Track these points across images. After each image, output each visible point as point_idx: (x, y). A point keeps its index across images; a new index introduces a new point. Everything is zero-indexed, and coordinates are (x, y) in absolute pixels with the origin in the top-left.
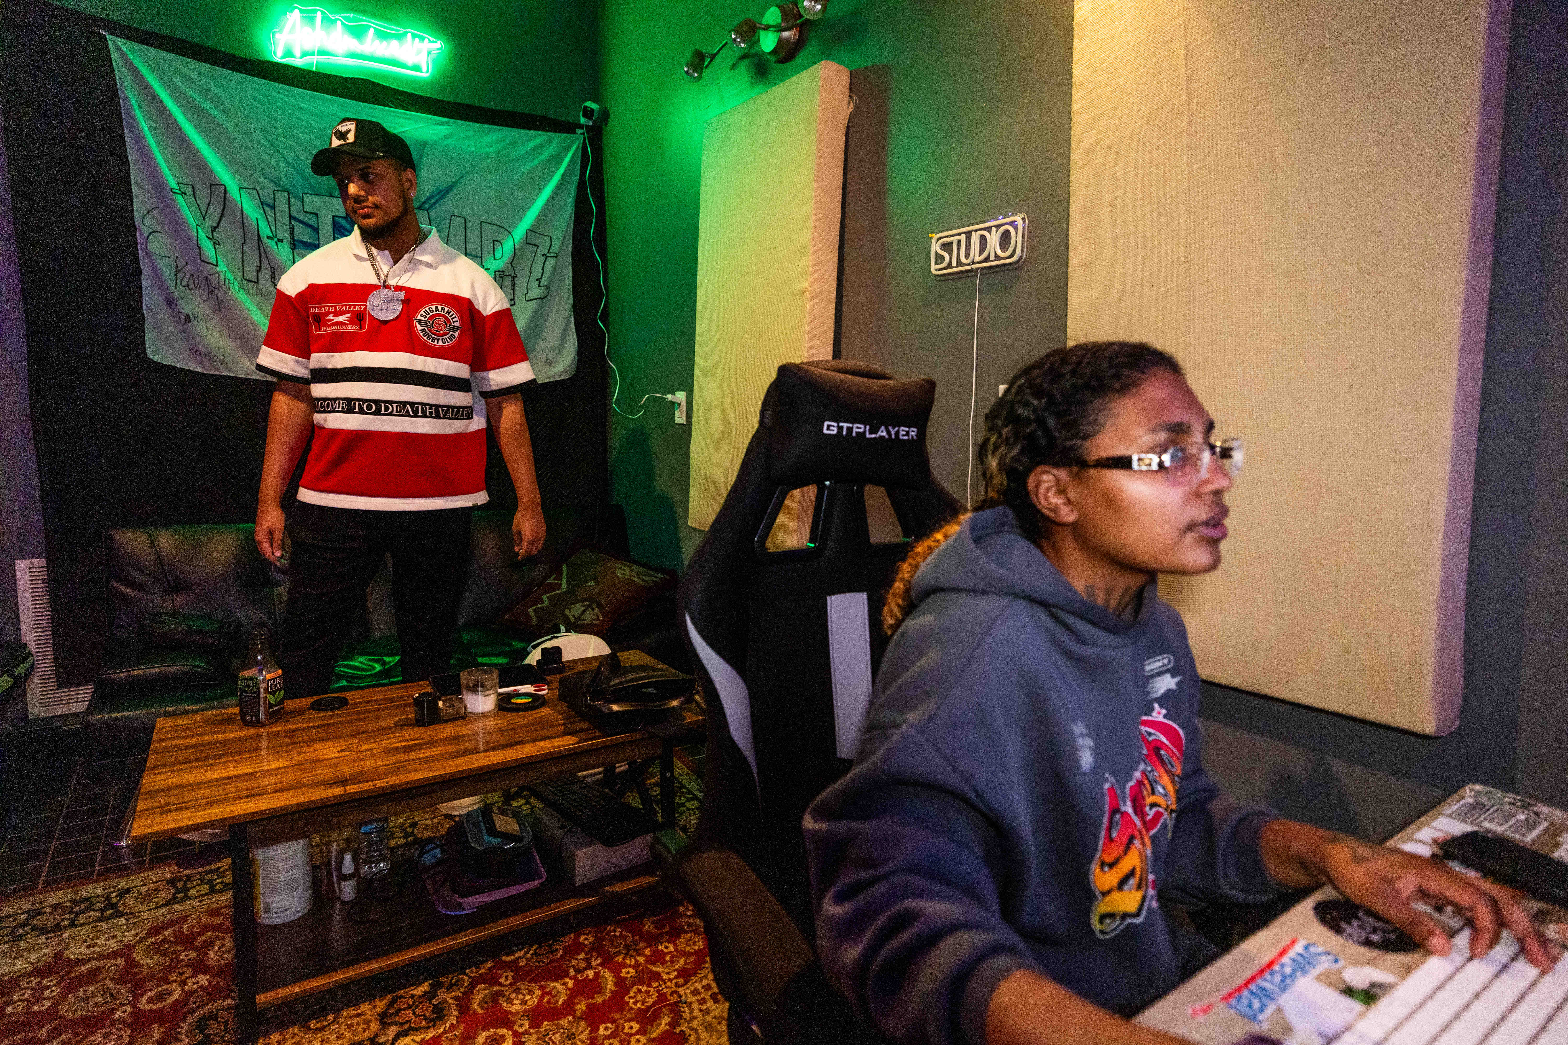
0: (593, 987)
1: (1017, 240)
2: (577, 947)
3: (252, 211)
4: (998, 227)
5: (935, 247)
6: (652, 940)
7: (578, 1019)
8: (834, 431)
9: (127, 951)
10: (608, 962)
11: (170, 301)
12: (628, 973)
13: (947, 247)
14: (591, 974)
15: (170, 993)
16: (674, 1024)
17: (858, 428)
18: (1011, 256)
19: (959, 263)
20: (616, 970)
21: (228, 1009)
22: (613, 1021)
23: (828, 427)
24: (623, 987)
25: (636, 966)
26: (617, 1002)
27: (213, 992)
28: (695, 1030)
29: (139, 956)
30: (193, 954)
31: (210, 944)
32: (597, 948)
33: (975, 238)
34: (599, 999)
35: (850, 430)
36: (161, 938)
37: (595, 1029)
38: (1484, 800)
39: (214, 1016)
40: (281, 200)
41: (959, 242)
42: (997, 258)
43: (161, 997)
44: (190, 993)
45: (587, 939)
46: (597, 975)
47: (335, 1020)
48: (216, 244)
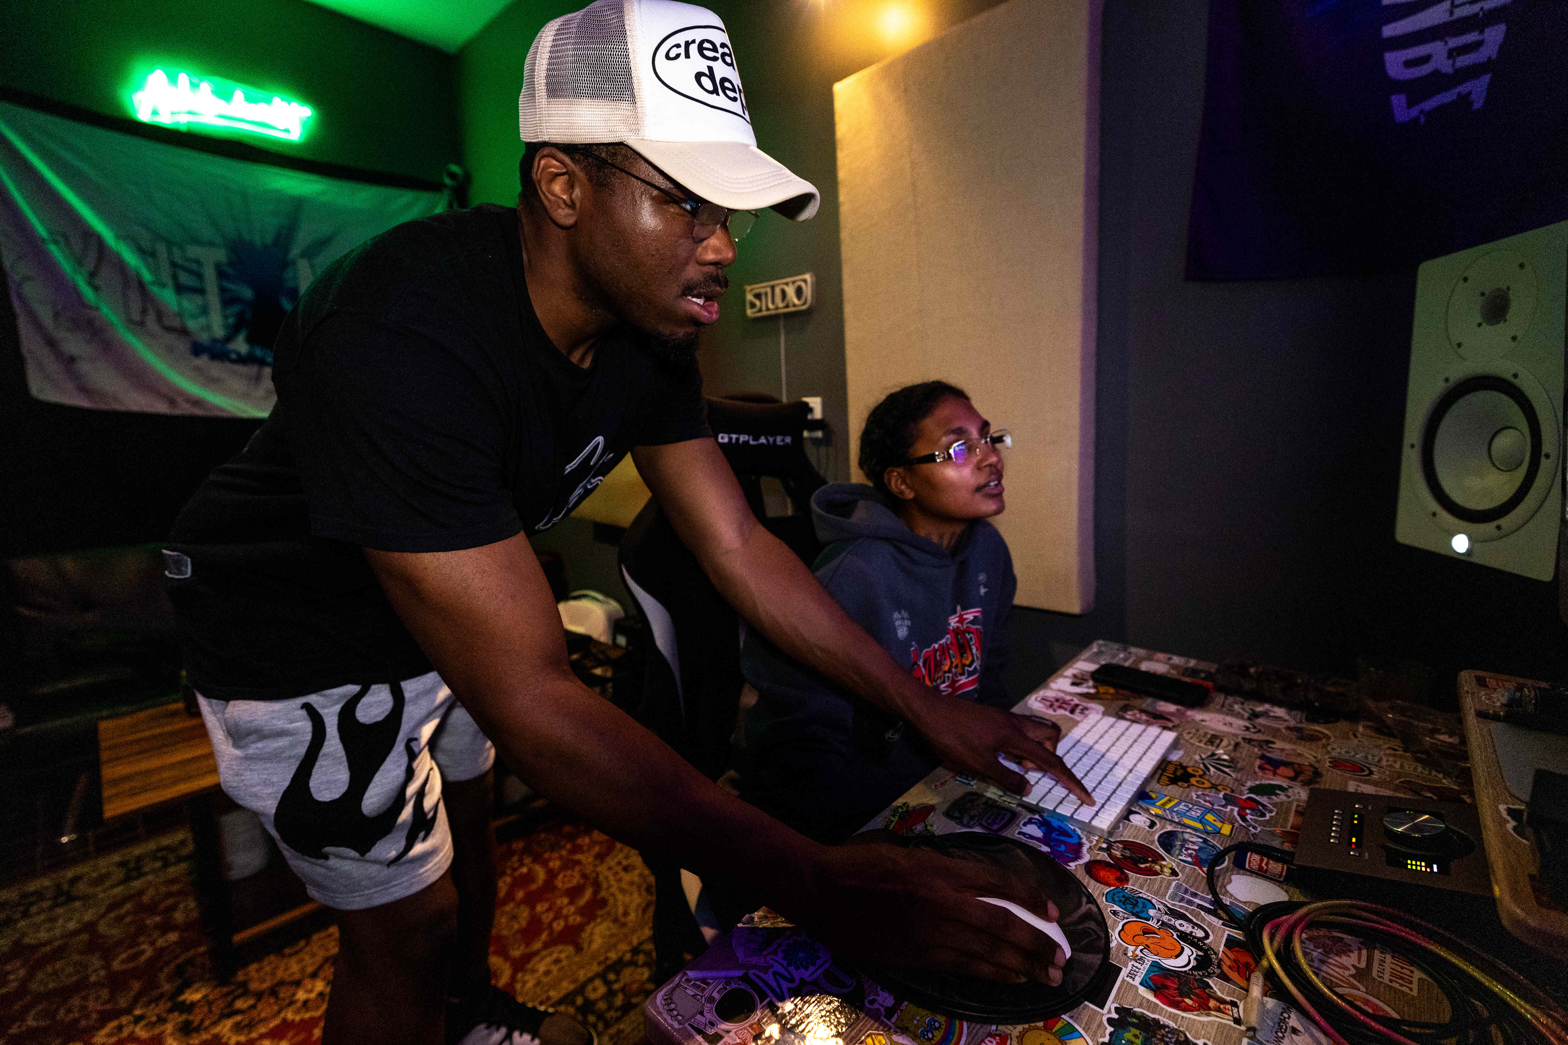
0: (529, 878)
1: (808, 291)
2: (512, 853)
3: (130, 258)
4: (794, 282)
5: (749, 297)
6: (571, 838)
7: (518, 905)
8: (726, 440)
9: (90, 927)
10: (538, 859)
11: (52, 343)
12: (555, 864)
13: (758, 296)
14: (524, 870)
15: (143, 952)
16: (596, 892)
17: (743, 438)
18: (804, 304)
19: (768, 309)
20: (545, 863)
21: (202, 955)
22: (547, 900)
23: (722, 438)
24: (552, 875)
25: (561, 858)
26: (549, 886)
27: (184, 945)
28: (613, 895)
29: (102, 928)
30: (158, 919)
31: (173, 908)
32: (527, 850)
33: (778, 291)
34: (533, 887)
35: (737, 439)
36: (123, 911)
37: (533, 908)
38: (1103, 649)
39: (190, 962)
40: (161, 248)
41: (766, 294)
42: (794, 305)
43: (134, 957)
44: (162, 949)
45: (518, 845)
46: (530, 870)
47: (307, 944)
48: (96, 289)
